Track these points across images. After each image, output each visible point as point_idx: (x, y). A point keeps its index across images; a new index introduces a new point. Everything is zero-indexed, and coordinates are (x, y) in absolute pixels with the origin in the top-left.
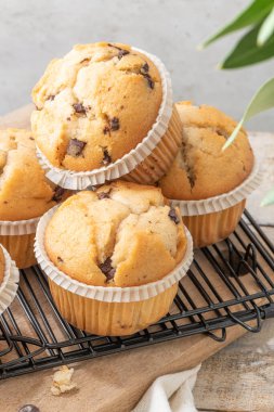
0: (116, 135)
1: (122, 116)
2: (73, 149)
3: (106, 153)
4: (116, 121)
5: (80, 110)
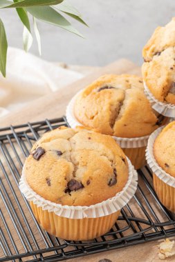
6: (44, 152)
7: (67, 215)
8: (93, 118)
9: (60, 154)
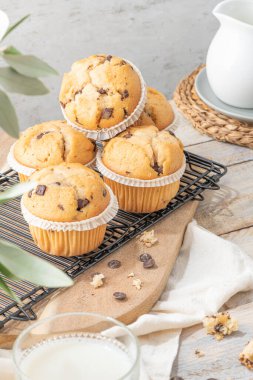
0: (128, 99)
1: (128, 88)
2: (107, 114)
3: (125, 111)
4: (126, 92)
5: (103, 93)
6: (45, 188)
7: (85, 228)
8: (46, 160)
9: (59, 184)
